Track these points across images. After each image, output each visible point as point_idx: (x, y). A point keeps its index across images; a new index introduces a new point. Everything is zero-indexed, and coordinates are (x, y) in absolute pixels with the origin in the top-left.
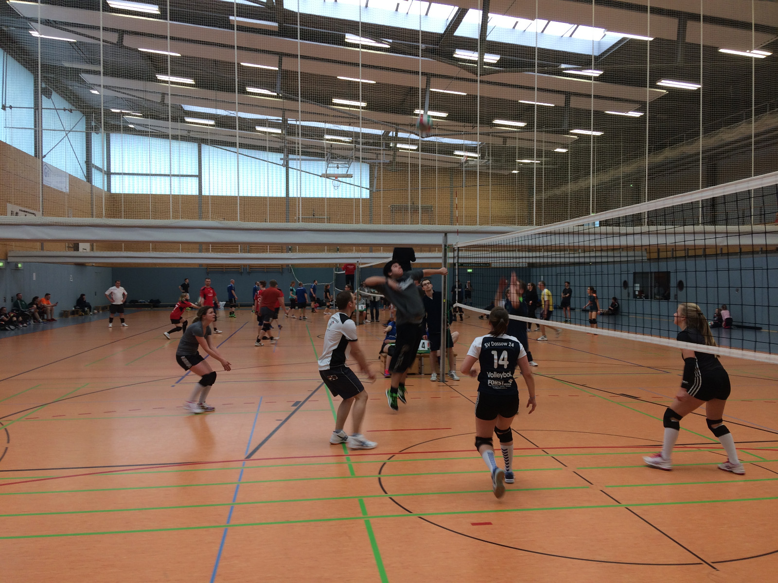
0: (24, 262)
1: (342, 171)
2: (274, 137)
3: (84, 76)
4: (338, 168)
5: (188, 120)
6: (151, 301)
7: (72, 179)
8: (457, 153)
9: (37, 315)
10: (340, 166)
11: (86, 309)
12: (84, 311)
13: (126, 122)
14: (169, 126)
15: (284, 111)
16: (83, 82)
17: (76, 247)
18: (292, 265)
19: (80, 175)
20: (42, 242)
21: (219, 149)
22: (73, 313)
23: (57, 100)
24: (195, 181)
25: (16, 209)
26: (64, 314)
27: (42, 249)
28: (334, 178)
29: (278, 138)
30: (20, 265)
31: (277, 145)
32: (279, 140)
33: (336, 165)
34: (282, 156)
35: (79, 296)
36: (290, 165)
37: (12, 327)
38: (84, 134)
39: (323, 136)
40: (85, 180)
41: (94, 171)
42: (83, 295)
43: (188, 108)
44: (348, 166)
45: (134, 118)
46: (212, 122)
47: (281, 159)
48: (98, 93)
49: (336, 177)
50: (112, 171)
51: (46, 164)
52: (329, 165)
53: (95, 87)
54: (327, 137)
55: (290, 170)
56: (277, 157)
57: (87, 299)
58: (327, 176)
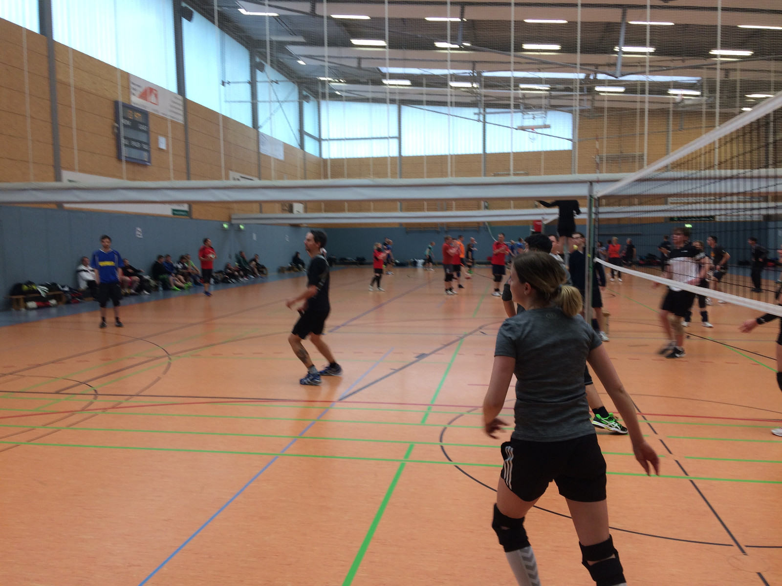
0: (244, 225)
1: (539, 122)
2: (464, 91)
3: (291, 48)
4: (534, 118)
5: (385, 81)
6: (358, 259)
7: (287, 147)
8: (672, 91)
9: (256, 270)
10: (536, 116)
11: (300, 266)
12: (299, 268)
13: (331, 89)
14: (369, 90)
15: (474, 64)
16: (290, 54)
17: (291, 210)
18: (489, 223)
19: (294, 142)
20: (260, 203)
21: (413, 108)
22: (290, 269)
23: (270, 73)
24: (395, 142)
25: (237, 175)
26: (281, 270)
27: (261, 212)
28: (530, 130)
29: (468, 92)
30: (242, 227)
31: (468, 100)
32: (470, 94)
33: (531, 116)
34: (476, 110)
35: (294, 254)
36: (488, 120)
37: (233, 280)
38: (297, 104)
39: (518, 86)
40: (298, 147)
41: (306, 138)
42: (297, 253)
43: (384, 70)
44: (544, 116)
45: (339, 85)
46: (408, 83)
47: (475, 114)
48: (305, 64)
49: (533, 128)
50: (323, 137)
51: (263, 135)
52: (526, 116)
53: (301, 57)
54: (522, 86)
55: (488, 125)
56: (470, 112)
57: (300, 257)
58: (523, 128)
